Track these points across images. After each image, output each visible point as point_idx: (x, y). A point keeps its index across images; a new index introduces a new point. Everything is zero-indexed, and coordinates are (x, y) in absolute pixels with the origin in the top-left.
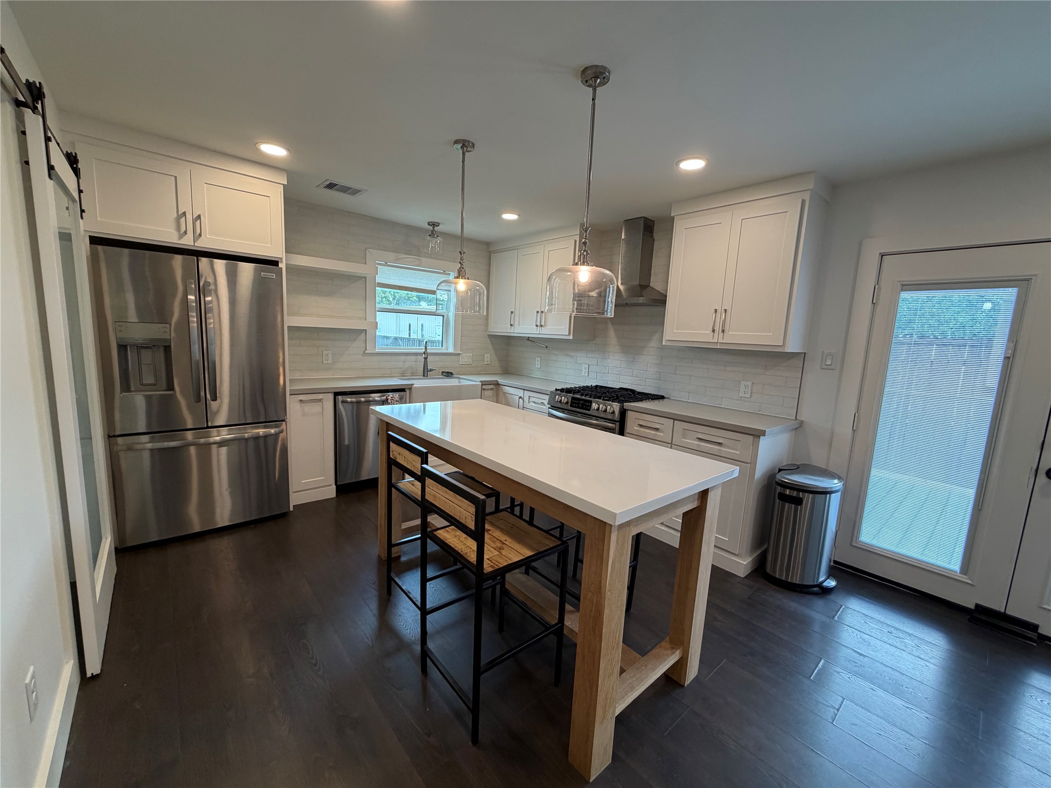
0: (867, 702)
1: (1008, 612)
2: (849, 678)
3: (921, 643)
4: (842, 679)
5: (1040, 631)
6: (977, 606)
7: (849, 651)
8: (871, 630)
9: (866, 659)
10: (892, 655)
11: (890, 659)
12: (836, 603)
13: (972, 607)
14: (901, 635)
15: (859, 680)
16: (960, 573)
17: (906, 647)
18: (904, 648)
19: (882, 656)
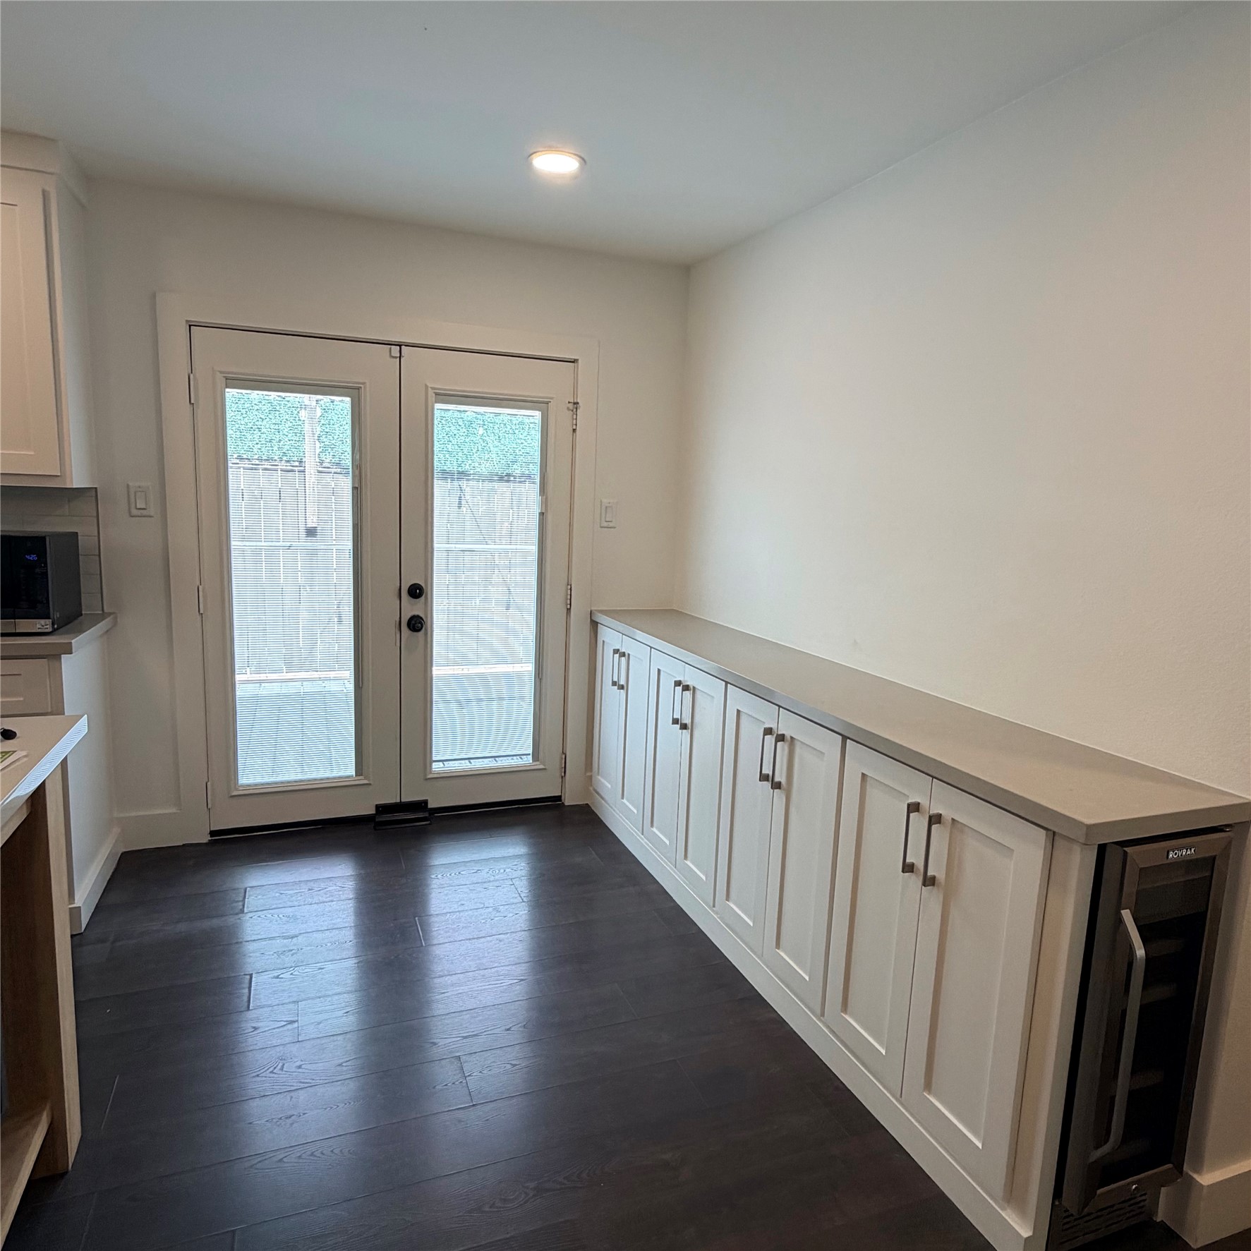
0: (321, 988)
1: (403, 800)
2: (292, 974)
3: (344, 882)
4: (285, 982)
5: (430, 806)
6: (377, 807)
7: (278, 941)
8: (292, 899)
9: (300, 938)
10: (324, 914)
11: (323, 921)
12: (238, 889)
13: (373, 812)
14: (323, 885)
15: (303, 968)
16: (356, 776)
17: (332, 896)
18: (331, 899)
19: (314, 922)
